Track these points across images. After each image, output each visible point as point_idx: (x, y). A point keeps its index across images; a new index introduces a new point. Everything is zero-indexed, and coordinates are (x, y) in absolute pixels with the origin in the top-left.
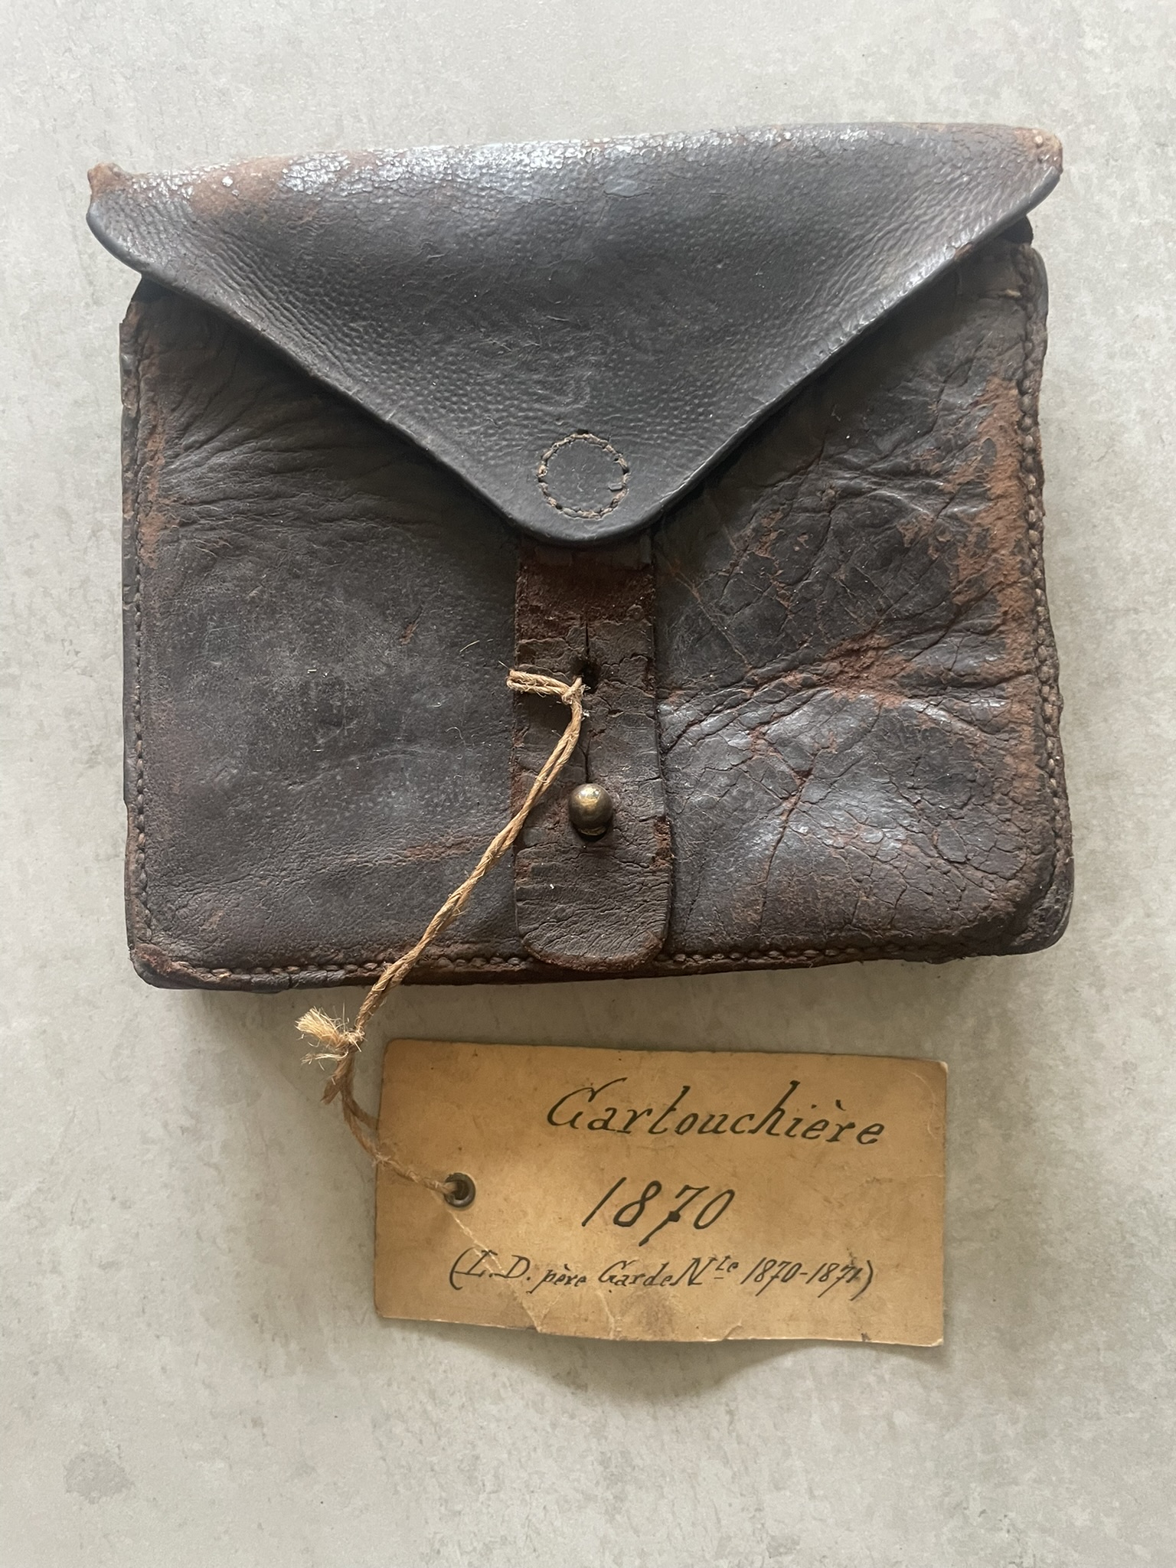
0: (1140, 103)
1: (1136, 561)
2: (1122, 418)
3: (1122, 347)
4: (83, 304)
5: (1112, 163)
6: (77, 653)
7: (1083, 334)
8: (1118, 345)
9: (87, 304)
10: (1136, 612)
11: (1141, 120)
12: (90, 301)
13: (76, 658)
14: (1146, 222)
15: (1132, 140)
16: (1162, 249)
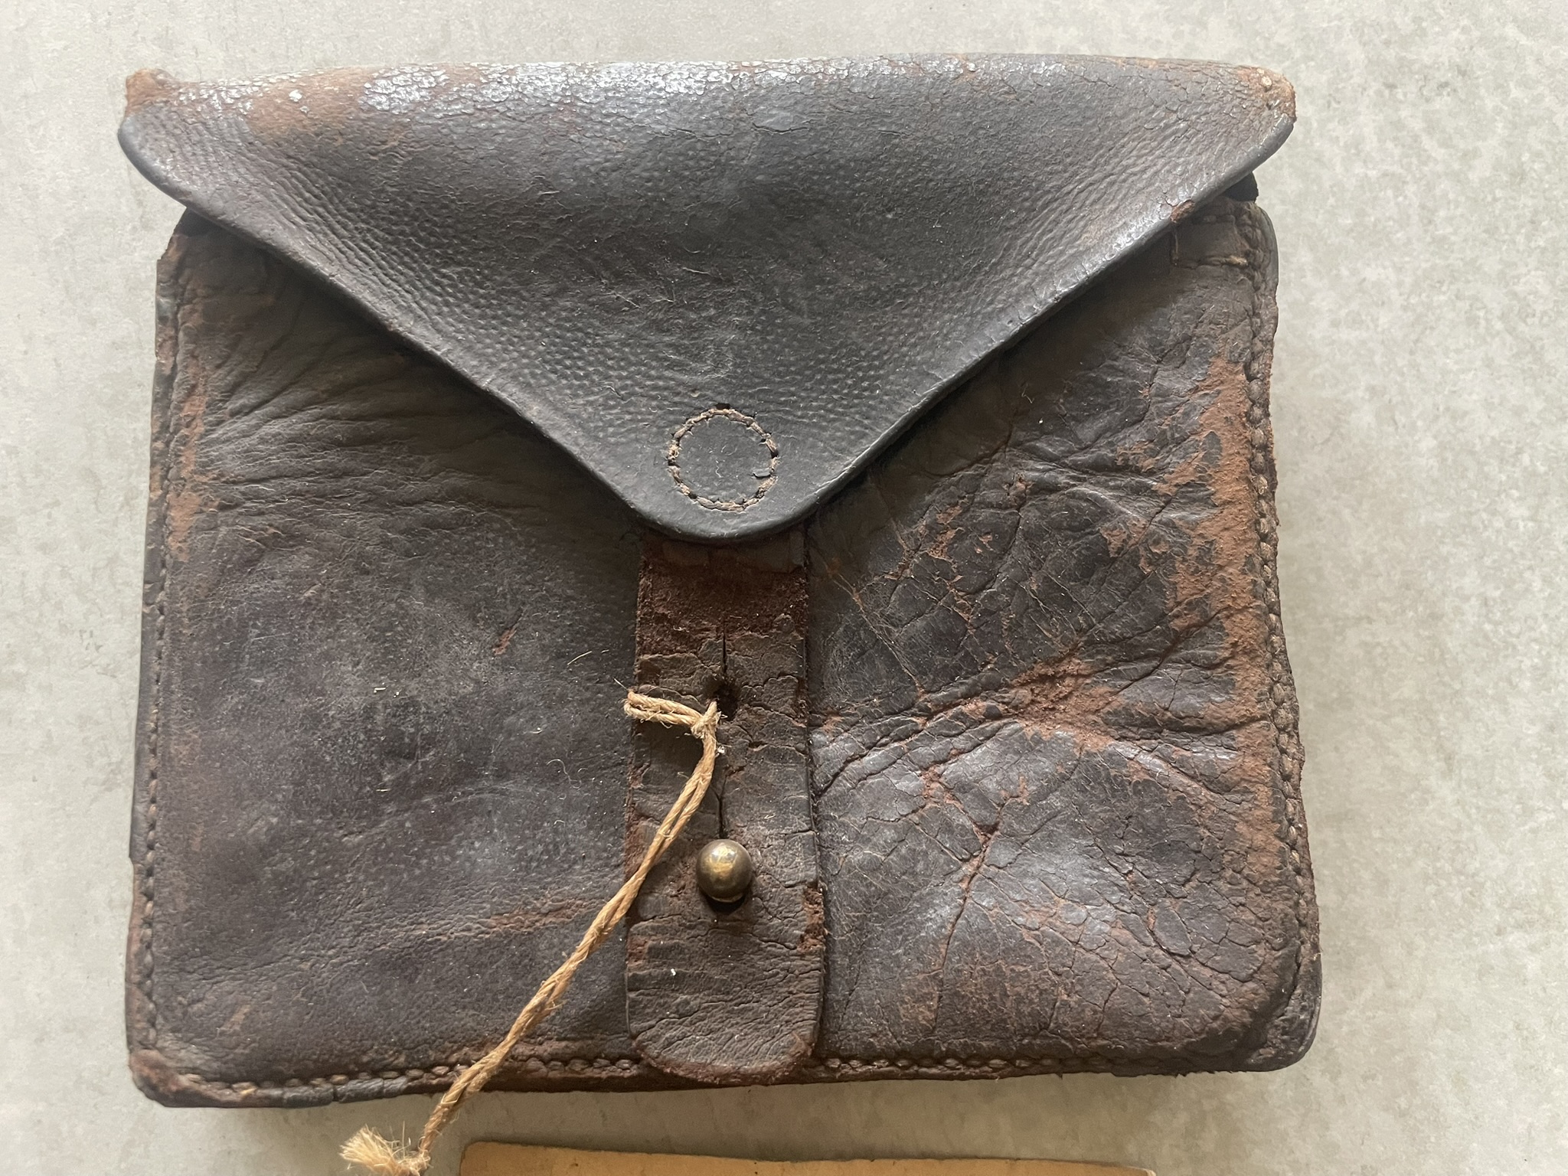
0: (1366, 38)
1: (1369, 563)
2: (1350, 395)
3: (1347, 315)
4: (129, 227)
5: (1334, 105)
6: (98, 648)
7: (1303, 299)
8: (1343, 313)
9: (134, 228)
10: (1370, 621)
11: (1367, 57)
12: (137, 224)
13: (96, 654)
14: (1373, 174)
15: (1357, 80)
16: (1392, 203)
